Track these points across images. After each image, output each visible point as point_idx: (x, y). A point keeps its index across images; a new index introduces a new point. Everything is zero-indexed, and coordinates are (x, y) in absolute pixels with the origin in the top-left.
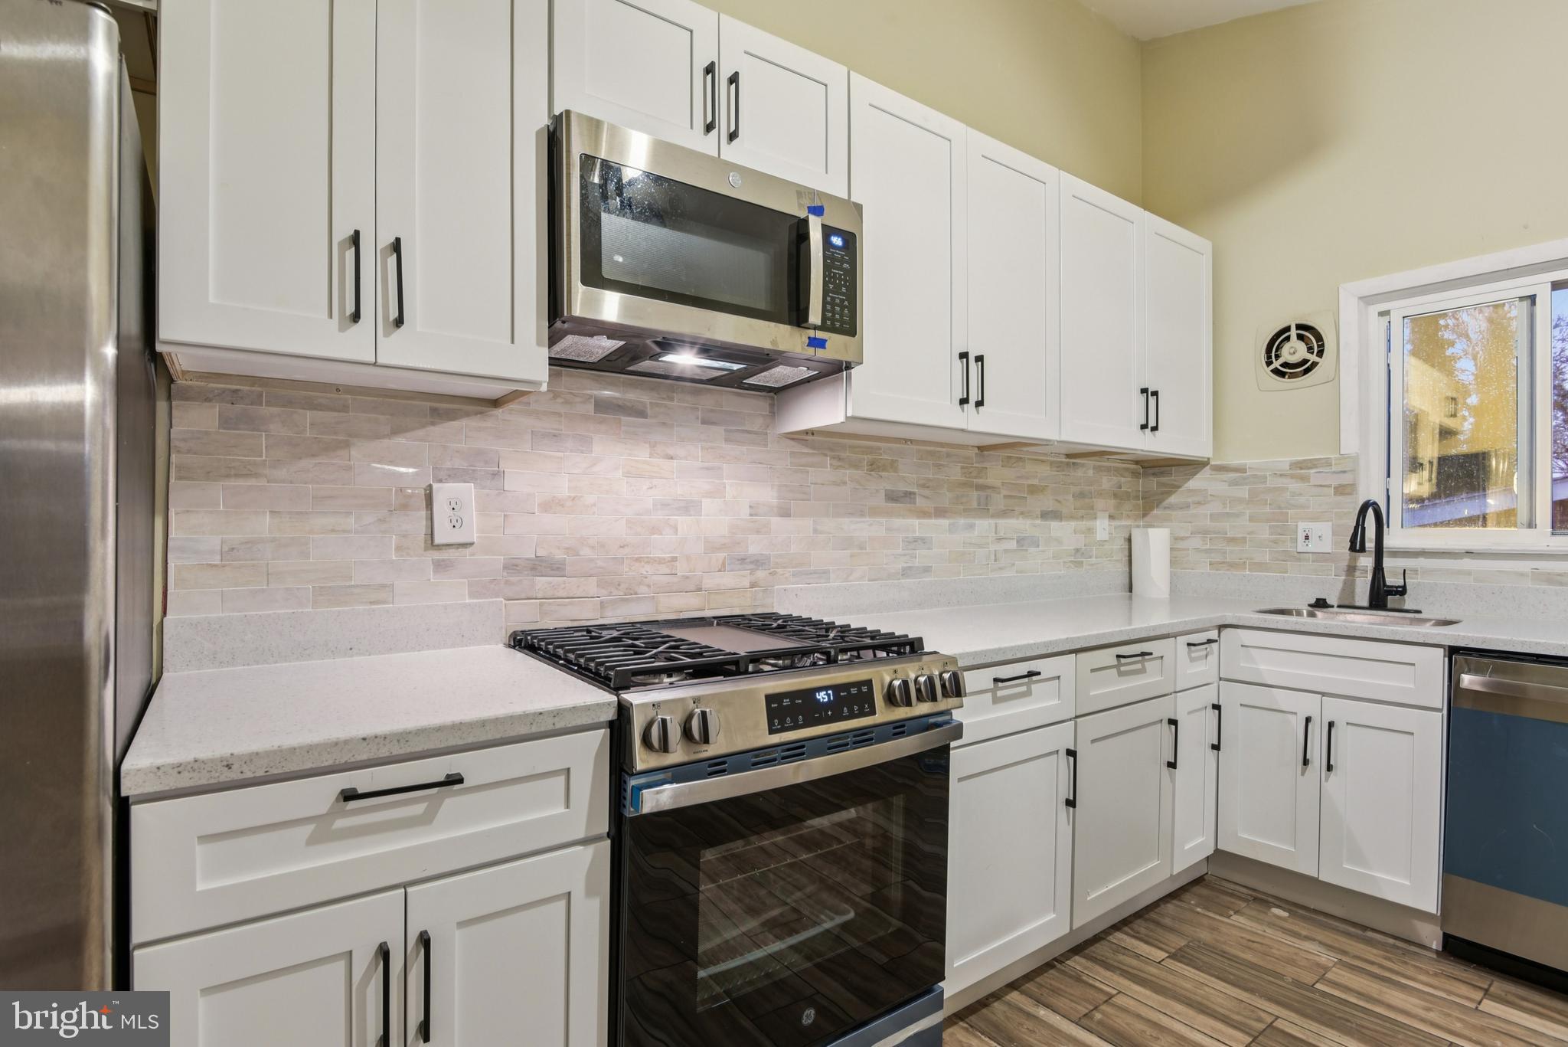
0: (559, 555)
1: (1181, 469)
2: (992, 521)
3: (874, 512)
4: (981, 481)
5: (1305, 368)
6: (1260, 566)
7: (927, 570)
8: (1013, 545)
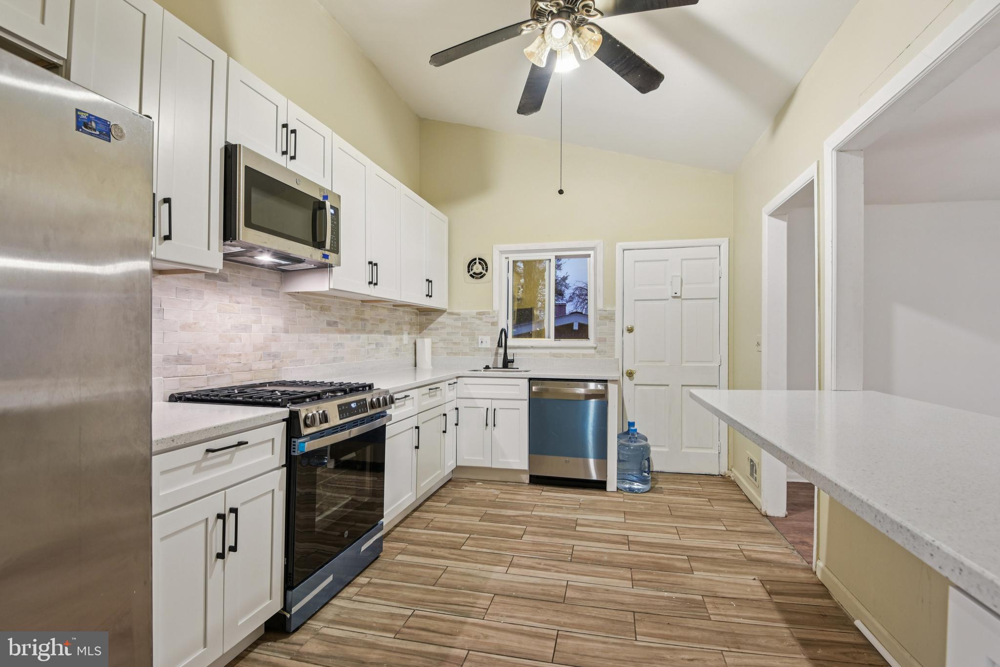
0: (189, 354)
1: (435, 313)
2: (366, 336)
3: (323, 331)
4: (362, 317)
5: (480, 276)
6: (466, 354)
7: (342, 358)
8: (374, 346)
